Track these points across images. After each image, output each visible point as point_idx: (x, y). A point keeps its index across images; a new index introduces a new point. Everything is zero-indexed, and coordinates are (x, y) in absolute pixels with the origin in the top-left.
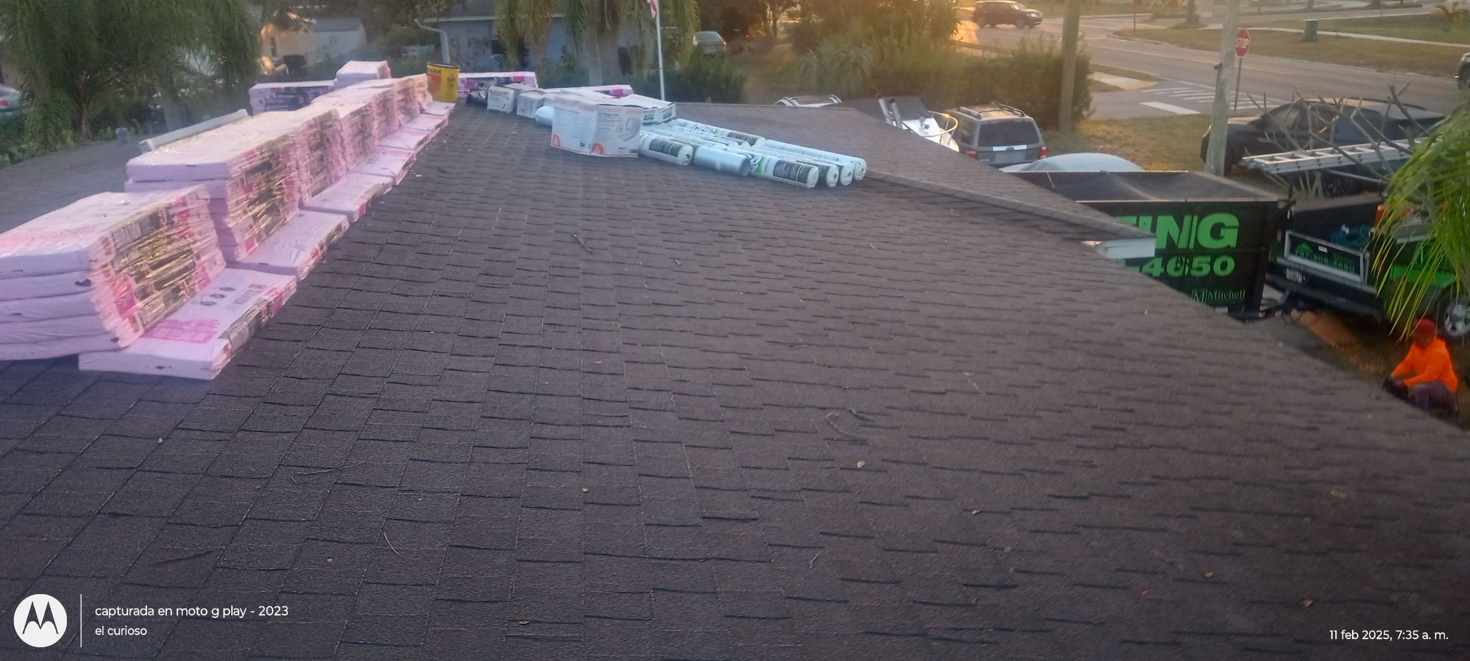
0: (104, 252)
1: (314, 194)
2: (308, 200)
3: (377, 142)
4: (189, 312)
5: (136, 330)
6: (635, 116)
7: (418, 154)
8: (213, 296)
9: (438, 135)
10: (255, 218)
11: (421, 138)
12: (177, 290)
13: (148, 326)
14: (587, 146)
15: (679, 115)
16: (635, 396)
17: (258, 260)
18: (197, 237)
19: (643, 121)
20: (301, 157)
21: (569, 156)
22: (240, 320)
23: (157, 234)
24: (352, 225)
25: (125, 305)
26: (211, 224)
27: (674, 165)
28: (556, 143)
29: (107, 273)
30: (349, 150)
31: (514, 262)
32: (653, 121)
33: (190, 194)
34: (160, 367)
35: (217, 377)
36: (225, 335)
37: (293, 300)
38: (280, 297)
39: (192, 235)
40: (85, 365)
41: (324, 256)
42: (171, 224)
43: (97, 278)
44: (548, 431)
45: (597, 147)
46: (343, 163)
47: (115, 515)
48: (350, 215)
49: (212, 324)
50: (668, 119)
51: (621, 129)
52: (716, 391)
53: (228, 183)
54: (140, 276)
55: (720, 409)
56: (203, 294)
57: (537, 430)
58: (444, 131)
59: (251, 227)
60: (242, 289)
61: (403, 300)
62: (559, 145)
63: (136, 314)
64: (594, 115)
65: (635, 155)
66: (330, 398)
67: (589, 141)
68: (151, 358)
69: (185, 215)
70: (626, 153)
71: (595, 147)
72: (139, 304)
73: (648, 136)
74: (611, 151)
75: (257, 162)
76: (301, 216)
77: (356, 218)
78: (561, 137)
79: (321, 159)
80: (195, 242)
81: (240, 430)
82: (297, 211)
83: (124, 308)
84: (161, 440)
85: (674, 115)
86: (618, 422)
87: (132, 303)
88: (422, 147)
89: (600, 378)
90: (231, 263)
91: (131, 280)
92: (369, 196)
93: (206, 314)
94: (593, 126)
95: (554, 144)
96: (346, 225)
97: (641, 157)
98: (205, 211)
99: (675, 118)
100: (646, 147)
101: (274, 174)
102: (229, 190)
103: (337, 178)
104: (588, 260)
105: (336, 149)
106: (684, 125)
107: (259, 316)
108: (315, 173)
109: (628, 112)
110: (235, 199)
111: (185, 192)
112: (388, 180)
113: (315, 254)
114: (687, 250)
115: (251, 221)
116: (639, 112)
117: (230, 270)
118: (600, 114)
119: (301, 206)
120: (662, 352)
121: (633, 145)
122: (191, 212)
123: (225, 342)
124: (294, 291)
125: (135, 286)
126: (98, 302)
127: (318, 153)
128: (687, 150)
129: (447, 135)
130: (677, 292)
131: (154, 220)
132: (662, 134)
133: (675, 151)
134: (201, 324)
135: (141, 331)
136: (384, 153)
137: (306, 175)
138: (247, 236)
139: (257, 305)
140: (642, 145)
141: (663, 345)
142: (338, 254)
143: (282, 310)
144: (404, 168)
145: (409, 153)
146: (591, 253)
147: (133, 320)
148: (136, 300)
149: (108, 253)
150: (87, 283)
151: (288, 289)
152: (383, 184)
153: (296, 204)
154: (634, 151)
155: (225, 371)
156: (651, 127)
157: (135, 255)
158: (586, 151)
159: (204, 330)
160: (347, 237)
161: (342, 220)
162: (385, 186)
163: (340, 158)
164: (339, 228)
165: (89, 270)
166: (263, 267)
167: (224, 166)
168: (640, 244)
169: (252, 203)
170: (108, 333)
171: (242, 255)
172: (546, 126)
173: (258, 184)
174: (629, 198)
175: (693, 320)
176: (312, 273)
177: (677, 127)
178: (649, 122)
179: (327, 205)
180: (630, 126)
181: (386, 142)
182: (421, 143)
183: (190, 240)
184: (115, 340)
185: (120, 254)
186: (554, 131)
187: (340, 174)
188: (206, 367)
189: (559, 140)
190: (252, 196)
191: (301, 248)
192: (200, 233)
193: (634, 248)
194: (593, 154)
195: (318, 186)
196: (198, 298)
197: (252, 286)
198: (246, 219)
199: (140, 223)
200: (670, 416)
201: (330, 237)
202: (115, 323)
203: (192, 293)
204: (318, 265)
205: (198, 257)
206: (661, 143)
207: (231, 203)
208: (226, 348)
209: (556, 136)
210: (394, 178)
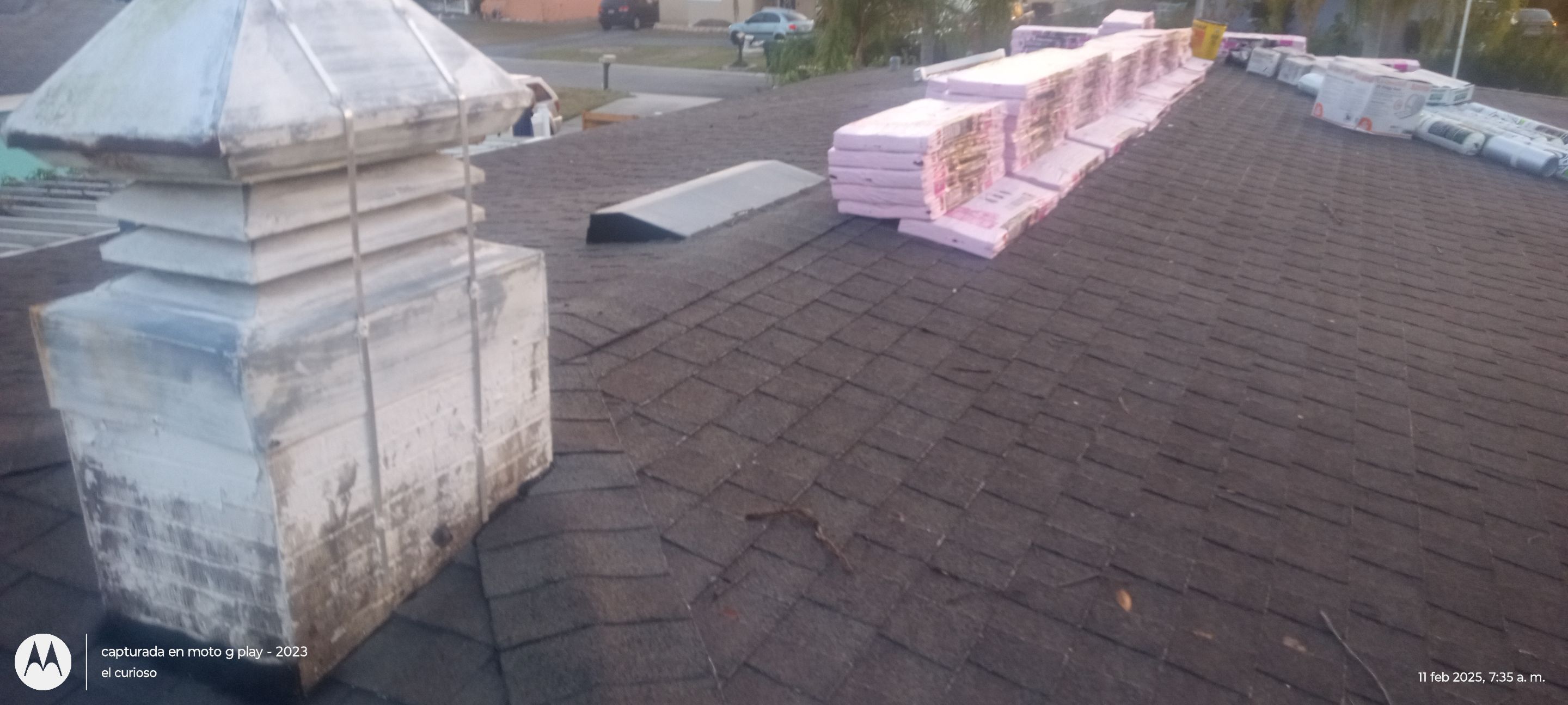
0: (936, 142)
1: (1078, 127)
2: (1073, 133)
3: (1135, 89)
4: (977, 203)
5: (942, 209)
6: (1421, 93)
7: (1172, 106)
8: (995, 196)
9: (1193, 91)
10: (1033, 138)
11: (1177, 90)
12: (971, 185)
13: (950, 208)
14: (1353, 119)
15: (1476, 99)
16: (1364, 358)
17: (1030, 174)
18: (992, 145)
19: (1427, 100)
20: (1075, 93)
21: (1329, 127)
22: (1015, 218)
23: (968, 136)
24: (1107, 160)
25: (939, 187)
26: (1002, 136)
27: (1455, 153)
28: (1318, 113)
29: (933, 159)
30: (1113, 92)
31: (1256, 218)
32: (1441, 101)
33: (995, 108)
34: (955, 241)
35: (996, 258)
36: (1005, 226)
37: (1053, 212)
38: (1044, 209)
39: (989, 142)
40: (903, 228)
41: (1081, 182)
42: (979, 129)
43: (928, 161)
44: (1271, 364)
45: (1365, 122)
46: (1105, 104)
47: (925, 331)
48: (1107, 151)
49: (994, 217)
50: (1460, 101)
51: (1400, 106)
52: (1456, 374)
53: (1023, 103)
54: (952, 168)
55: (1458, 391)
56: (988, 192)
57: (1260, 360)
58: (1198, 87)
59: (1028, 145)
60: (1017, 194)
61: (1145, 230)
62: (1321, 115)
63: (944, 196)
64: (1371, 86)
65: (1409, 136)
66: (1081, 293)
67: (1358, 114)
68: (950, 232)
69: (989, 124)
70: (1398, 133)
71: (1362, 121)
72: (947, 189)
73: (1430, 117)
74: (1380, 127)
75: (1046, 89)
76: (1065, 144)
77: (1111, 155)
78: (1326, 108)
79: (1090, 96)
80: (990, 148)
81: (1011, 298)
82: (1062, 140)
83: (938, 189)
84: (955, 291)
85: (1469, 97)
86: (1343, 374)
87: (943, 188)
88: (1176, 99)
89: (1330, 335)
90: (1009, 173)
91: (946, 169)
92: (1126, 136)
93: (990, 208)
94: (1366, 98)
95: (1315, 112)
96: (1102, 159)
97: (1416, 138)
98: (1001, 124)
99: (1469, 102)
100: (1424, 130)
101: (1054, 102)
102: (1022, 110)
103: (1098, 117)
104: (1335, 231)
105: (1103, 89)
106: (1480, 111)
107: (1029, 218)
108: (1082, 108)
109: (1413, 88)
110: (1024, 117)
111: (991, 105)
112: (1143, 125)
113: (1075, 178)
114: (1453, 240)
115: (1029, 141)
116: (1426, 89)
117: (1007, 179)
118: (1378, 86)
119: (1066, 136)
120: (1404, 329)
121: (1409, 124)
122: (993, 123)
123: (1004, 232)
124: (1054, 206)
125: (948, 175)
126: (925, 180)
127: (1089, 90)
128: (1477, 138)
129: (1201, 91)
130: (1431, 278)
131: (969, 124)
132: (1447, 117)
133: (1460, 137)
134: (986, 215)
135: (945, 211)
136: (1141, 100)
137: (1076, 109)
138: (1025, 153)
139: (1030, 209)
140: (1421, 126)
141: (1405, 322)
142: (1093, 182)
143: (1045, 218)
144: (1159, 116)
145: (1165, 104)
146: (1340, 224)
147: (942, 201)
148: (946, 186)
149: (939, 143)
150: (921, 164)
151: (1051, 202)
152: (1139, 128)
153: (1063, 133)
154: (1408, 132)
155: (1001, 255)
156: (1435, 108)
157: (952, 150)
158: (1351, 125)
159: (988, 220)
160: (1100, 170)
161: (1099, 153)
162: (1140, 130)
163: (1104, 98)
164: (1096, 161)
165: (925, 154)
166: (1033, 181)
167: (1023, 89)
168: (1397, 225)
169: (1034, 125)
170: (925, 205)
171: (1018, 168)
172: (1309, 95)
173: (1042, 109)
174: (1392, 179)
175: (1445, 308)
176: (1070, 194)
177: (1470, 112)
178: (1436, 101)
179: (1088, 139)
180: (1411, 103)
181: (1143, 90)
182: (1176, 95)
183: (987, 146)
184: (929, 212)
185: (945, 147)
186: (1318, 100)
187: (1101, 113)
188: (989, 247)
189: (1321, 110)
190: (1036, 118)
191: (1064, 172)
192: (995, 142)
193: (1391, 228)
194: (1358, 129)
195: (1081, 122)
196: (983, 194)
197: (1024, 194)
198: (1025, 138)
199: (961, 123)
200: (1400, 383)
201: (1088, 166)
202: (931, 199)
203: (980, 190)
204: (1075, 188)
205: (989, 162)
206: (1445, 127)
207: (1020, 121)
208: (1004, 237)
209: (1320, 105)
210: (1149, 124)
